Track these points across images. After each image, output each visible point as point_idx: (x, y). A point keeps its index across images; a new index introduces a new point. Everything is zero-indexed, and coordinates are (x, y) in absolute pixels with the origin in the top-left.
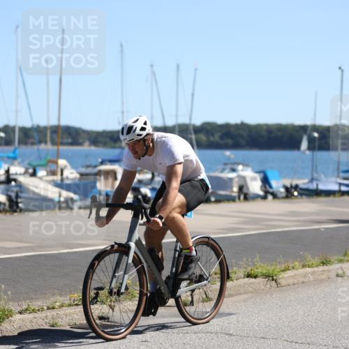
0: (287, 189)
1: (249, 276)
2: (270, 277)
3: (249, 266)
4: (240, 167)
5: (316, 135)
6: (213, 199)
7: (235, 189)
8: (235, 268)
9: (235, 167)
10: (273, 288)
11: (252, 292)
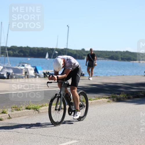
0: (44, 74)
1: (27, 109)
2: (36, 109)
3: (27, 104)
4: (26, 65)
5: (57, 52)
6: (14, 77)
7: (24, 73)
8: (21, 105)
9: (24, 64)
10: (36, 114)
11: (28, 115)
